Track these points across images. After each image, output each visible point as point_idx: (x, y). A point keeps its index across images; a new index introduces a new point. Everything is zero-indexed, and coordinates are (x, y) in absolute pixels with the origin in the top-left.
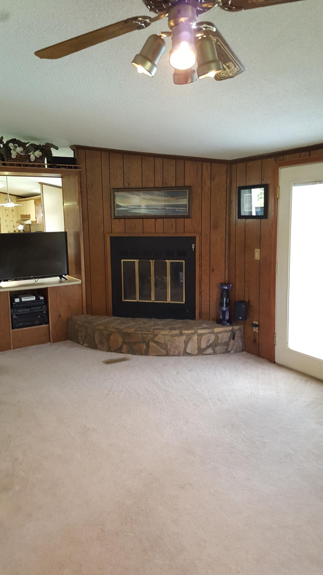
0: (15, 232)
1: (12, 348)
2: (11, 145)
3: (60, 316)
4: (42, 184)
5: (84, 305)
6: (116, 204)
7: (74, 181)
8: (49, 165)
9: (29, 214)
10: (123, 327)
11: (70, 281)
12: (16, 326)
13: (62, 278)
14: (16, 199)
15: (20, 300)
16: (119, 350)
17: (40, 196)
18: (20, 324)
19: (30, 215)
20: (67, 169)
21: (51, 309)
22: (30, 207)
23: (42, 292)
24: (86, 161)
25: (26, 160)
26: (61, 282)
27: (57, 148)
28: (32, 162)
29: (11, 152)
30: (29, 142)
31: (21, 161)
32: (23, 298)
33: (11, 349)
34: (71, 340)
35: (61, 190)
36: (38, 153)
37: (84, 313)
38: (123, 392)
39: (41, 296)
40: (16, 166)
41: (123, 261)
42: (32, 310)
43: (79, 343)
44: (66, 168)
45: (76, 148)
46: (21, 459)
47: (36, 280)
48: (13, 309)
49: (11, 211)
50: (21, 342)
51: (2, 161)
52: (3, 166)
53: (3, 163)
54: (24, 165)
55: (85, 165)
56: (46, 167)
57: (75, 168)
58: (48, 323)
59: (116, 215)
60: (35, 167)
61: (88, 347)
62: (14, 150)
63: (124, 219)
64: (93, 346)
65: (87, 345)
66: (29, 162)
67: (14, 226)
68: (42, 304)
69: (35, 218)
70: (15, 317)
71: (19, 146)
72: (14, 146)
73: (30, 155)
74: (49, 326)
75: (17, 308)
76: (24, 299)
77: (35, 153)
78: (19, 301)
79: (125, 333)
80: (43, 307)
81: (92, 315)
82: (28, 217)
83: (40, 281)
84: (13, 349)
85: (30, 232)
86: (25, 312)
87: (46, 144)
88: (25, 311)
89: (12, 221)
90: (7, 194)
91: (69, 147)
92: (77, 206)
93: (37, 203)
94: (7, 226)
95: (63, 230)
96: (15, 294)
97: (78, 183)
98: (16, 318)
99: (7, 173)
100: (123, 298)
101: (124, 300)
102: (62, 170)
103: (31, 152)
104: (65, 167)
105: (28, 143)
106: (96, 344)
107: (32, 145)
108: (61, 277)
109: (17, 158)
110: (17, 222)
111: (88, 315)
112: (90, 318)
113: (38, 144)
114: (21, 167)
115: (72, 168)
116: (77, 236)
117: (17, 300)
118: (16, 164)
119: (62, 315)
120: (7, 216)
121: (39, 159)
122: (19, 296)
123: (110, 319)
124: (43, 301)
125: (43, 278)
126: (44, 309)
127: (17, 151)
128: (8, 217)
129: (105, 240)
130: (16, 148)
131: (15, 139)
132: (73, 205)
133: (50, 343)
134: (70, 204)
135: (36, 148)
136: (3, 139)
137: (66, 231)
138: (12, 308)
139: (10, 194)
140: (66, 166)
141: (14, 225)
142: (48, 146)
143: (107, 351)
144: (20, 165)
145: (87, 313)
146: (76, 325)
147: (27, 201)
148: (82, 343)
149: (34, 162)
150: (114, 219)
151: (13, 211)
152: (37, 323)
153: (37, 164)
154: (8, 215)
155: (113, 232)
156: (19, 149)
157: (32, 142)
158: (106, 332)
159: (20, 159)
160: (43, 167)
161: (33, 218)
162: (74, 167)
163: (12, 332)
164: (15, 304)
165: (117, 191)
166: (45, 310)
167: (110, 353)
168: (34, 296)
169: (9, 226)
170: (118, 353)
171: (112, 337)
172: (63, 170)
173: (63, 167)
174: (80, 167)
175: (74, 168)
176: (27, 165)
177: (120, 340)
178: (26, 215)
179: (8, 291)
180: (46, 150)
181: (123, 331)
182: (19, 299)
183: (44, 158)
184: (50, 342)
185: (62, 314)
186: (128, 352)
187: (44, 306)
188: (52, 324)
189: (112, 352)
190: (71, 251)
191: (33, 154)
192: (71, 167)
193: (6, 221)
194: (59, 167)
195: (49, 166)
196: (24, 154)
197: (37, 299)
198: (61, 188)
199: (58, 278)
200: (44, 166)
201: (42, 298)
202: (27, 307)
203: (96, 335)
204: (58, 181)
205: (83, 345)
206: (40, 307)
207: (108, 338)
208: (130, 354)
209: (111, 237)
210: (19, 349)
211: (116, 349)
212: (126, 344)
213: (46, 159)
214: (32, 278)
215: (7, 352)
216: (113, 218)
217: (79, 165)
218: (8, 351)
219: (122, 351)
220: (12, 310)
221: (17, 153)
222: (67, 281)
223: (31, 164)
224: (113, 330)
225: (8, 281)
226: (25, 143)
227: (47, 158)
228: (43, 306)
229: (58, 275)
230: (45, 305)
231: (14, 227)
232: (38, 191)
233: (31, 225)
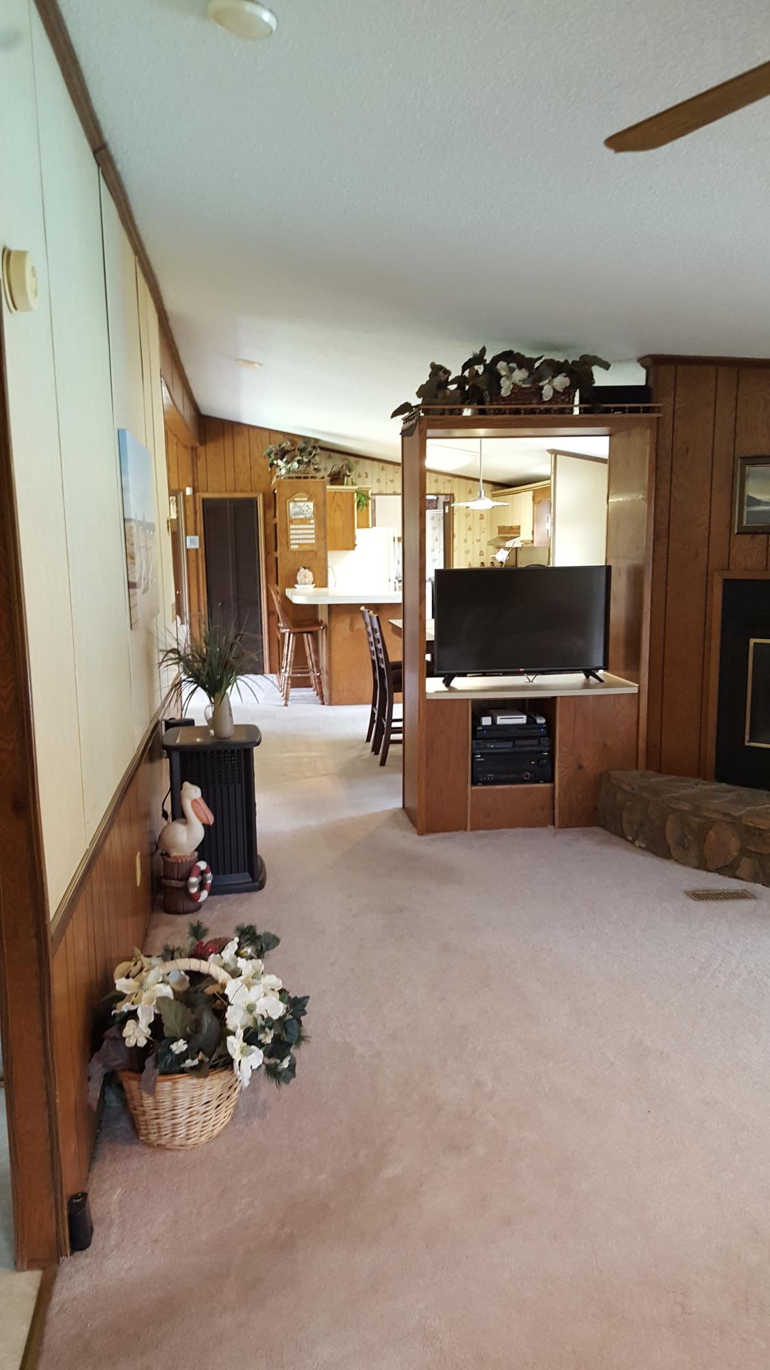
0: (484, 565)
1: (469, 828)
2: (501, 365)
3: (580, 767)
4: (555, 453)
5: (642, 745)
6: (749, 497)
7: (641, 442)
8: (585, 408)
9: (518, 524)
10: (743, 812)
11: (609, 686)
12: (481, 779)
13: (591, 677)
14: (492, 491)
15: (494, 721)
16: (729, 869)
17: (548, 482)
18: (489, 775)
19: (519, 527)
20: (628, 415)
21: (560, 749)
22: (521, 508)
23: (543, 706)
24: (675, 392)
25: (533, 399)
26: (586, 686)
27: (606, 366)
28: (545, 402)
29: (501, 382)
30: (540, 356)
31: (520, 402)
32: (498, 718)
33: (466, 830)
34: (604, 827)
35: (606, 466)
36: (561, 381)
37: (639, 766)
38: (739, 976)
39: (540, 716)
40: (509, 414)
41: (755, 643)
42: (517, 746)
43: (623, 836)
44: (624, 412)
45: (653, 363)
46: (490, 1086)
47: (531, 677)
48: (477, 741)
49: (479, 517)
50: (488, 816)
51: (478, 404)
52: (481, 417)
53: (479, 410)
54: (527, 412)
55: (672, 403)
56: (576, 411)
57: (647, 410)
58: (552, 780)
59: (744, 524)
60: (550, 413)
61: (644, 849)
62: (508, 377)
63: (766, 535)
64: (659, 848)
65: (644, 846)
66: (538, 404)
67: (481, 551)
68: (542, 734)
69: (531, 533)
70: (479, 760)
71: (520, 367)
72: (507, 368)
73: (543, 386)
74: (553, 788)
75: (485, 739)
76: (500, 720)
77: (553, 382)
78: (490, 723)
79: (747, 827)
80: (542, 742)
81: (660, 772)
82: (514, 531)
83: (540, 680)
84: (471, 830)
85: (516, 566)
86: (501, 750)
87: (580, 358)
88: (503, 748)
89: (479, 541)
90: (478, 480)
91: (636, 360)
92: (644, 502)
93: (537, 499)
94: (467, 552)
95: (601, 562)
96: (483, 707)
97: (650, 448)
98: (481, 761)
99: (482, 432)
100: (747, 737)
101: (749, 742)
102: (614, 416)
103: (546, 380)
104: (623, 410)
105: (540, 358)
106: (669, 848)
107: (550, 363)
108: (587, 674)
109: (513, 396)
110: (490, 543)
111: (651, 772)
112: (657, 779)
113: (562, 360)
114: (519, 416)
115: (639, 412)
116: (636, 576)
117: (486, 721)
118: (510, 409)
119: (585, 766)
120: (470, 529)
121: (563, 393)
122: (492, 711)
123: (707, 787)
124: (544, 728)
125: (543, 673)
126: (545, 746)
127: (514, 379)
128: (471, 532)
129: (708, 588)
130: (513, 372)
131: (511, 352)
132: (633, 501)
133: (552, 827)
134: (624, 500)
135: (556, 368)
136: (487, 353)
137: (608, 564)
138: (474, 737)
139: (484, 481)
140: (624, 408)
141: (483, 549)
142: (586, 363)
143: (696, 868)
144: (517, 412)
145: (648, 767)
146: (619, 793)
147: (515, 495)
148: (630, 838)
149: (550, 402)
150: (737, 534)
151: (483, 519)
152: (526, 776)
153: (555, 407)
154: (472, 527)
155: (731, 567)
156: (520, 375)
157: (548, 356)
158: (697, 820)
159: (519, 397)
160: (569, 413)
161: (525, 535)
162: (644, 408)
163: (472, 790)
164: (481, 728)
165: (753, 464)
166: (547, 749)
167: (704, 874)
168: (525, 714)
169: (471, 553)
170: (726, 875)
171: (711, 833)
172: (618, 416)
173: (616, 409)
174: (659, 407)
175: (644, 412)
176: (533, 412)
177: (734, 845)
178: (511, 528)
179: (468, 699)
180: (579, 372)
181: (744, 822)
182: (490, 718)
183: (575, 392)
184: (553, 824)
185: (585, 764)
186: (754, 879)
187: (544, 740)
188: (560, 784)
189: (709, 871)
190: (619, 611)
191: (549, 383)
192: (636, 410)
193: (466, 541)
194: (607, 411)
195: (582, 411)
196: (529, 386)
197: (531, 721)
198: (606, 463)
199: (580, 677)
200: (572, 410)
201: (541, 721)
202: (508, 739)
203: (669, 824)
204: (599, 445)
205: (632, 842)
206: (535, 742)
207: (701, 834)
208: (759, 883)
209: (725, 581)
210: (485, 832)
211: (722, 865)
212: (749, 857)
213: (577, 394)
214: (521, 674)
215: (459, 835)
216: (736, 532)
217: (656, 403)
218: (460, 832)
219: (738, 873)
220: (475, 741)
221: (513, 384)
222: (602, 684)
223: (543, 407)
224: (714, 816)
225: (466, 676)
226: (533, 359)
227: (580, 391)
228: (542, 739)
229: (581, 668)
230: (547, 739)
231: (481, 554)
232: (545, 470)
233: (518, 550)
